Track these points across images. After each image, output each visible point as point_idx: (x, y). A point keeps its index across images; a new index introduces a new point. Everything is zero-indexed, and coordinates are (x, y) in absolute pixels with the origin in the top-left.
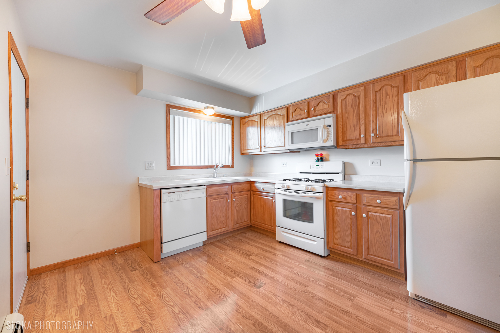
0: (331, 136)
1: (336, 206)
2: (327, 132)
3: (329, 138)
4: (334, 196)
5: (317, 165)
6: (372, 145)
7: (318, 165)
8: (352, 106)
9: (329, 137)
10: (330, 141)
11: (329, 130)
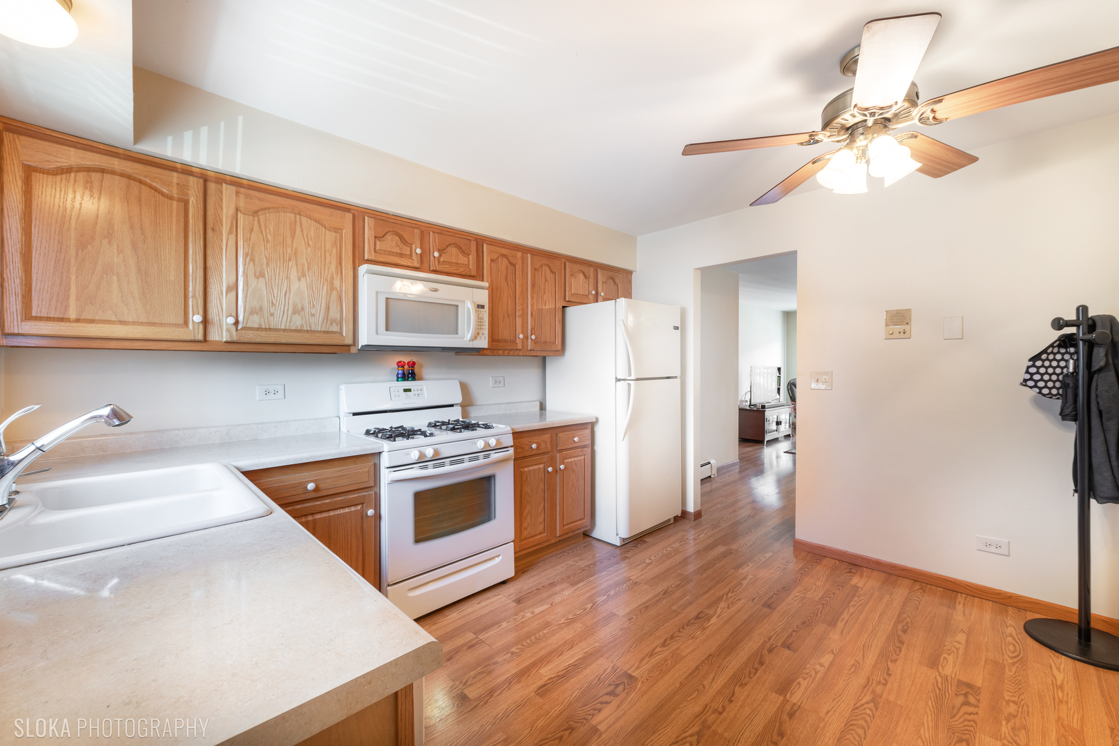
0: (484, 327)
1: (524, 467)
2: (478, 319)
3: (481, 332)
4: (523, 449)
5: (405, 390)
6: (528, 354)
7: (409, 390)
8: (506, 278)
9: (481, 329)
10: (483, 337)
11: (481, 315)
